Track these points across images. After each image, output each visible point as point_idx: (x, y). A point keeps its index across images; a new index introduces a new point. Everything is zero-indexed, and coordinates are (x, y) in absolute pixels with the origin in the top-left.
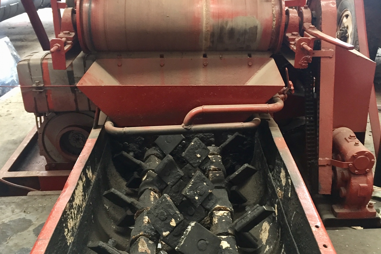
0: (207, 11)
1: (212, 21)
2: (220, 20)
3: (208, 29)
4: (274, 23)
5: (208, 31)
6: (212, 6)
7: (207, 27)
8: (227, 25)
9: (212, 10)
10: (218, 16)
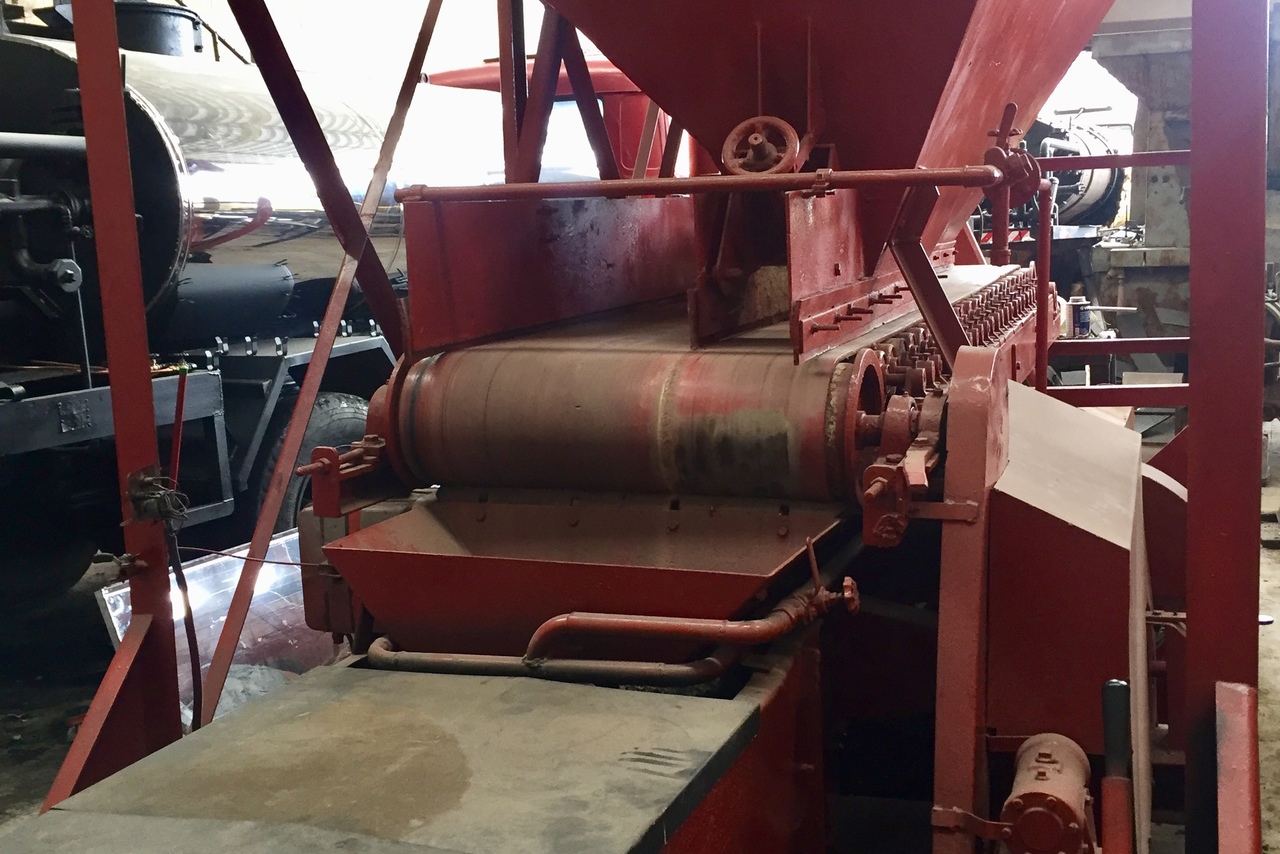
0: (667, 395)
1: (678, 419)
2: (698, 416)
3: (670, 437)
4: (832, 427)
5: (668, 442)
6: (682, 383)
7: (665, 434)
8: (712, 431)
9: (680, 394)
10: (695, 406)
